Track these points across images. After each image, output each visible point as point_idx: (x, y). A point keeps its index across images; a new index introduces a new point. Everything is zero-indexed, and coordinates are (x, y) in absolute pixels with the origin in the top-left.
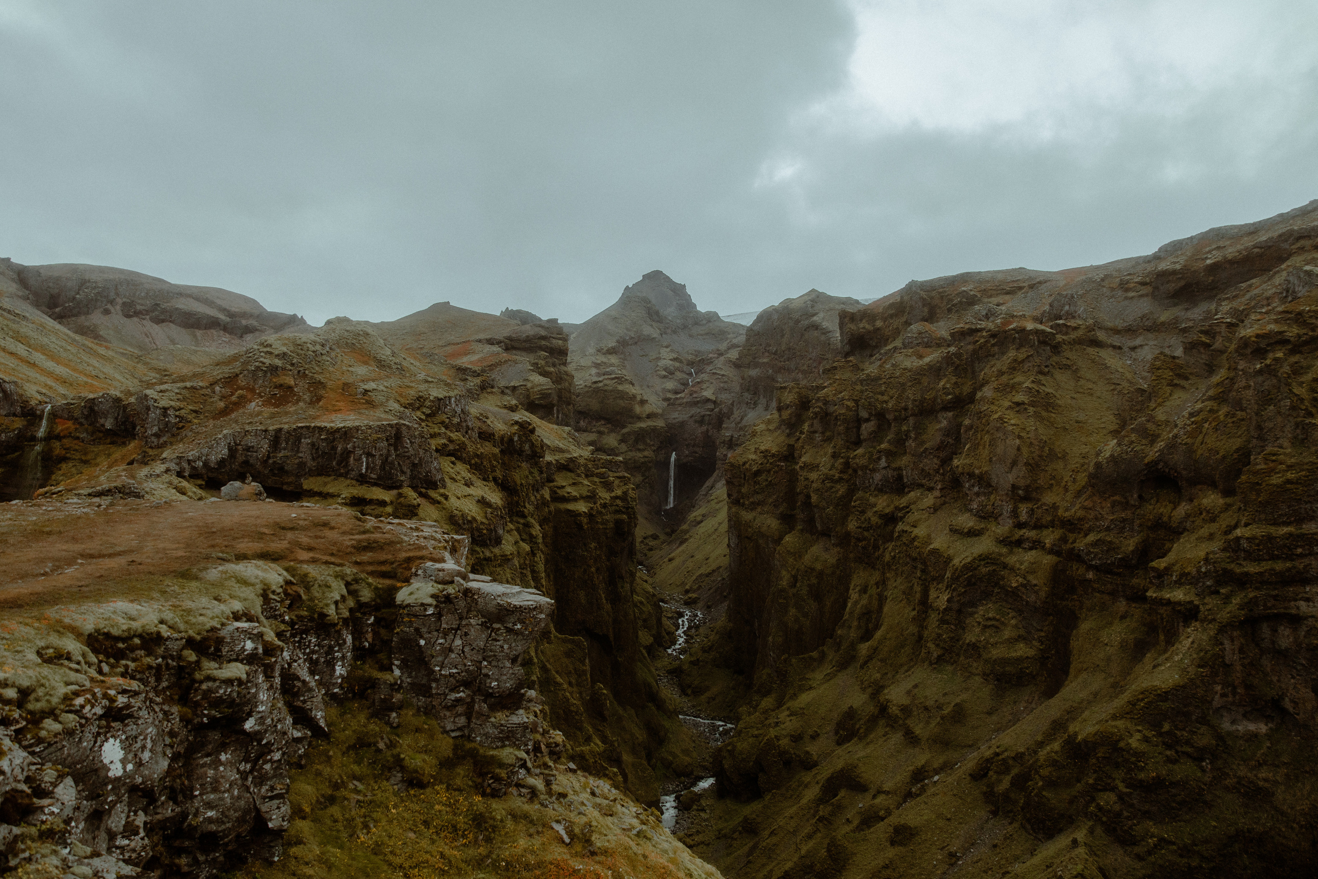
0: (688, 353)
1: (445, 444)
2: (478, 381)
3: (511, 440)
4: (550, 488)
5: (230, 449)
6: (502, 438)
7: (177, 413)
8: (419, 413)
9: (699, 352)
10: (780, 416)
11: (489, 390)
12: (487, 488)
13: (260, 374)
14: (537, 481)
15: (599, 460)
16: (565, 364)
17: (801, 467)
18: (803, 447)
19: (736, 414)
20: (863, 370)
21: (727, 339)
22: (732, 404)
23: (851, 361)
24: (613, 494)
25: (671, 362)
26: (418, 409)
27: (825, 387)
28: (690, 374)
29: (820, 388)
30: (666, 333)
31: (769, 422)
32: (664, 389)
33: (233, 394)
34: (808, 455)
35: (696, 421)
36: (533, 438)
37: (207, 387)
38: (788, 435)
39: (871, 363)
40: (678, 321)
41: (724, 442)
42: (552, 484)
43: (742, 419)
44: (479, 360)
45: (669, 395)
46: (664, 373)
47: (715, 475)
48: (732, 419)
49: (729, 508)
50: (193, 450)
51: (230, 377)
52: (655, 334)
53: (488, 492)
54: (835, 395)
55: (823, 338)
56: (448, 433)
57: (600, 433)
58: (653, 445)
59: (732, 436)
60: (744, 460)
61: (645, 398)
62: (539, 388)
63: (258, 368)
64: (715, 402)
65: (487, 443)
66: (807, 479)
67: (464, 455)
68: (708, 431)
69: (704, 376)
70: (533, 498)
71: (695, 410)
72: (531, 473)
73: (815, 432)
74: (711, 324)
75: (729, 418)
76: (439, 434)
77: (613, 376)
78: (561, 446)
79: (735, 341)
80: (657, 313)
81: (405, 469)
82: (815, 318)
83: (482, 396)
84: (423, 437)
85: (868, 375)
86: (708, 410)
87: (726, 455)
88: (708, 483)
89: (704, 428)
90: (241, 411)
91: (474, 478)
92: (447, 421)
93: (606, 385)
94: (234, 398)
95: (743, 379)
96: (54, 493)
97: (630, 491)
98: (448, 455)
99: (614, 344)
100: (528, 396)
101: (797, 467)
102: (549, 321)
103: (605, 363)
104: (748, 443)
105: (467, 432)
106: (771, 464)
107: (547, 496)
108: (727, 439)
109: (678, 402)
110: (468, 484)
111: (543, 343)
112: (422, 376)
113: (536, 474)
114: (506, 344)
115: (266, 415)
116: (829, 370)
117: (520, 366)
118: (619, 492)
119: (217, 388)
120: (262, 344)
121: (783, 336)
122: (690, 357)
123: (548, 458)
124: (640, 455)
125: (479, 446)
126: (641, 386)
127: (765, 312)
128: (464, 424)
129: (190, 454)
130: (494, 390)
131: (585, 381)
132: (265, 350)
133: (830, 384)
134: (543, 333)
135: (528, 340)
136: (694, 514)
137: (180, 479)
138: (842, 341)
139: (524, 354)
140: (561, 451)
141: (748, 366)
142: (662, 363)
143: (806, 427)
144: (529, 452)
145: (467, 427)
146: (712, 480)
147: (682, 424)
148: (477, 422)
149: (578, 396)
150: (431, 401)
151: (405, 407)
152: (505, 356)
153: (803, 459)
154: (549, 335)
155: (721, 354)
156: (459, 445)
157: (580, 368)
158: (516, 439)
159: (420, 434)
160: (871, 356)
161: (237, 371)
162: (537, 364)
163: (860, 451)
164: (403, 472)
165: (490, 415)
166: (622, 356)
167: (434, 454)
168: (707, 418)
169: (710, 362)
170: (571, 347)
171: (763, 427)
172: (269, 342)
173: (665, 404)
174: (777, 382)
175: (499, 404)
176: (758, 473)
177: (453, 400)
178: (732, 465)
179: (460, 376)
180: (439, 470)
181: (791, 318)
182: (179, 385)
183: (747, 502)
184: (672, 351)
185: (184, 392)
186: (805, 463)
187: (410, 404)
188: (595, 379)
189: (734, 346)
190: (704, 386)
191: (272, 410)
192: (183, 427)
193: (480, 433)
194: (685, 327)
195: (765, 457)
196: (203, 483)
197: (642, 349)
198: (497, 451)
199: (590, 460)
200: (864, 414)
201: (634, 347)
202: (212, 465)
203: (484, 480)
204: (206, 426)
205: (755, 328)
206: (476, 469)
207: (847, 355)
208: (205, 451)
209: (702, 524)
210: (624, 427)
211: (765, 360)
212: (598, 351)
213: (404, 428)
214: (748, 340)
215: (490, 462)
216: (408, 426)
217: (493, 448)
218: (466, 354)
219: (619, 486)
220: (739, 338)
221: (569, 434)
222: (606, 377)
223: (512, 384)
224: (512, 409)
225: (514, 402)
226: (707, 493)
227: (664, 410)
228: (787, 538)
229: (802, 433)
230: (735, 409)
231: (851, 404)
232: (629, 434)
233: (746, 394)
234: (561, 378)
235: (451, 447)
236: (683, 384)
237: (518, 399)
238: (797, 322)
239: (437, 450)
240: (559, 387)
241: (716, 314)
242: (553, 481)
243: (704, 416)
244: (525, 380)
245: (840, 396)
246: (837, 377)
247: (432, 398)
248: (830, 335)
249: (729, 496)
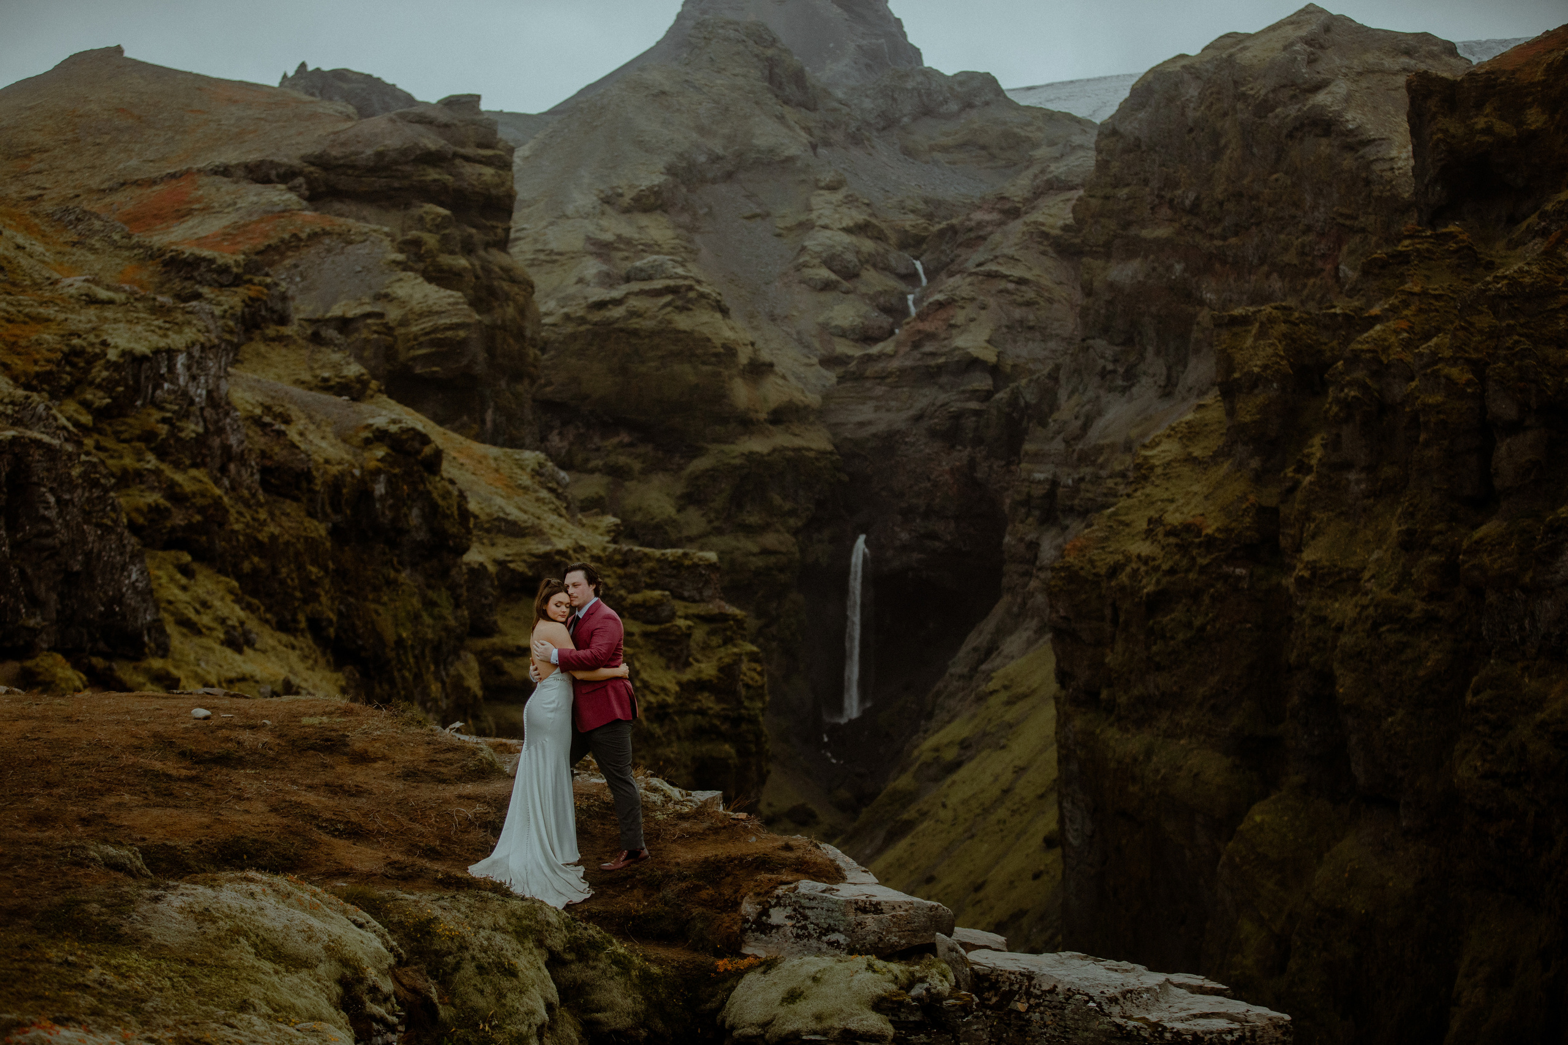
0: (902, 207)
1: (155, 509)
2: (233, 300)
3: (364, 493)
4: (482, 657)
6: (336, 485)
8: (71, 407)
9: (939, 204)
10: (1231, 413)
11: (271, 331)
12: (294, 657)
14: (446, 629)
15: (639, 560)
16: (503, 244)
17: (1300, 580)
18: (1306, 516)
19: (1067, 408)
20: (1490, 266)
21: (1031, 162)
22: (1054, 376)
23: (1452, 236)
24: (688, 676)
25: (847, 239)
26: (69, 392)
27: (1376, 319)
28: (911, 277)
29: (1358, 322)
30: (827, 143)
31: (1191, 433)
32: (824, 326)
34: (1323, 541)
35: (933, 434)
36: (435, 486)
38: (1259, 479)
39: (1513, 245)
40: (868, 104)
41: (1027, 502)
42: (483, 643)
43: (1085, 427)
44: (229, 235)
45: (843, 347)
46: (825, 273)
47: (999, 609)
48: (1053, 426)
49: (1063, 721)
52: (794, 145)
53: (300, 667)
54: (1407, 345)
55: (1348, 162)
56: (168, 471)
57: (618, 474)
58: (792, 513)
59: (1054, 483)
60: (1111, 559)
61: (765, 356)
62: (427, 324)
64: (994, 370)
65: (289, 506)
66: (1323, 620)
67: (220, 545)
68: (972, 464)
69: (956, 284)
70: (435, 688)
71: (927, 397)
72: (429, 604)
73: (1348, 466)
74: (974, 113)
75: (1043, 424)
76: (139, 476)
77: (658, 284)
78: (515, 514)
79: (1058, 169)
80: (799, 77)
81: (42, 590)
82: (1321, 98)
83: (247, 350)
84: (95, 484)
85: (1513, 282)
86: (974, 394)
87: (1034, 546)
88: (975, 640)
89: (961, 455)
91: (252, 624)
92: (163, 430)
93: (633, 314)
95: (1088, 291)
97: (744, 667)
98: (167, 546)
99: (658, 179)
100: (390, 353)
101: (1289, 582)
102: (452, 103)
103: (629, 242)
104: (1123, 503)
105: (224, 469)
106: (1203, 570)
107: (473, 683)
108: (1038, 491)
109: (872, 369)
110: (238, 641)
111: (433, 174)
112: (75, 283)
113: (447, 612)
114: (310, 182)
116: (1383, 265)
117: (363, 250)
118: (707, 669)
121: (1216, 155)
122: (909, 222)
123: (475, 556)
124: (749, 545)
125: (263, 515)
126: (751, 316)
127: (1158, 74)
128: (216, 442)
130: (287, 330)
131: (564, 301)
133: (1394, 309)
134: (431, 142)
135: (382, 164)
136: (932, 741)
138: (1418, 172)
139: (367, 211)
140: (514, 530)
141: (1106, 252)
142: (816, 241)
143: (1316, 449)
144: (421, 536)
145: (226, 448)
146: (989, 625)
147: (889, 442)
148: (254, 433)
149: (543, 350)
150: (110, 365)
151: (27, 387)
152: (309, 219)
153: (1308, 555)
154: (451, 148)
155: (1014, 213)
156: (201, 510)
157: (552, 258)
158: (380, 489)
159: (84, 475)
160: (1513, 220)
162: (417, 243)
163: (1489, 529)
164: (35, 603)
165: (294, 412)
166: (685, 218)
167: (132, 541)
168: (970, 422)
169: (975, 237)
170: (523, 191)
171: (1169, 449)
173: (831, 377)
174: (1201, 303)
175: (306, 376)
176: (1158, 602)
177: (181, 360)
178: (1072, 576)
179: (177, 285)
180: (148, 594)
181: (1243, 97)
183: (1123, 699)
184: (851, 200)
186: (1312, 566)
187: (45, 378)
188: (599, 294)
189: (1055, 186)
190: (960, 317)
193: (264, 471)
194: (888, 123)
195: (1183, 548)
197: (750, 196)
198: (319, 529)
199: (607, 561)
200: (1503, 408)
201: (722, 188)
203: (283, 626)
205: (1128, 128)
206: (254, 593)
207: (1436, 216)
209: (963, 773)
210: (696, 452)
211: (1162, 232)
212: (607, 201)
213: (37, 455)
214: (1102, 166)
215: (301, 567)
216: (48, 448)
217: (309, 523)
218: (182, 215)
219: (705, 647)
220: (1072, 161)
221: (537, 473)
222: (635, 286)
223: (336, 311)
224: (355, 391)
225: (354, 370)
226: (974, 669)
227: (827, 397)
228: (1258, 815)
229: (1303, 468)
230: (1062, 394)
231: (1459, 374)
232: (713, 475)
233: (1100, 344)
234: (492, 292)
235: (178, 519)
236: (887, 310)
237: (360, 359)
238: (1264, 107)
239: (133, 527)
240: (486, 319)
241: (989, 81)
242: (489, 631)
243: (957, 416)
244: (378, 297)
245: (1424, 348)
246: (1408, 286)
247: (112, 355)
248: (1370, 152)
249: (1063, 677)
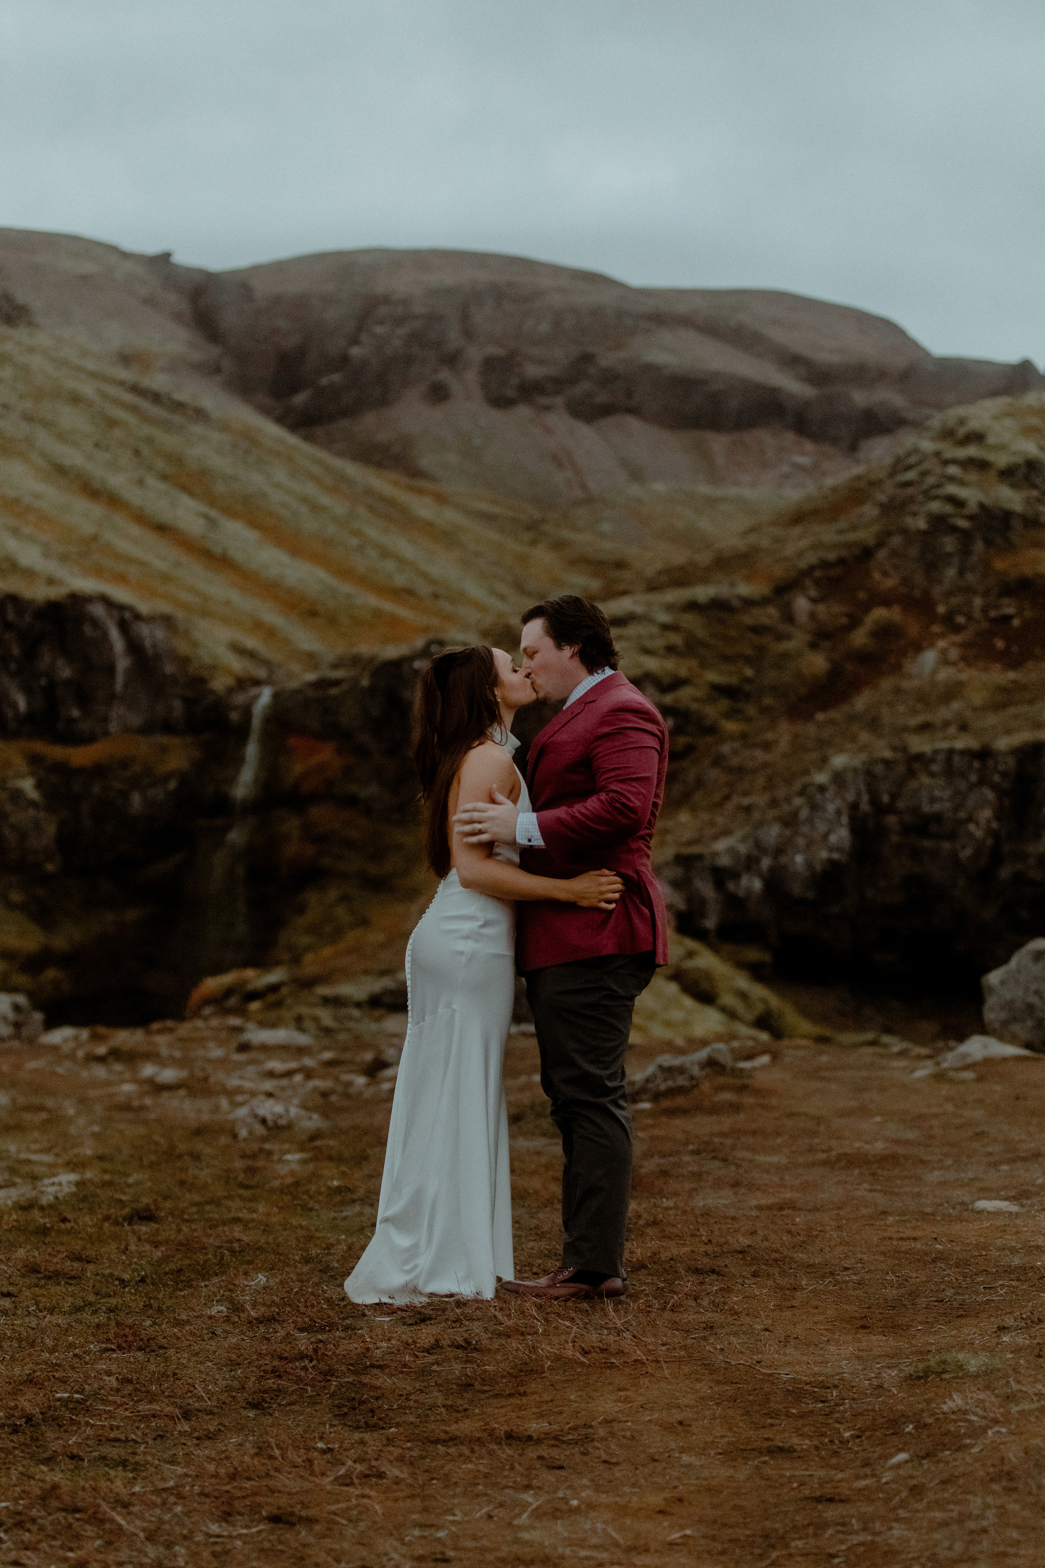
5: (858, 827)
7: (668, 699)
13: (949, 544)
33: (854, 622)
37: (764, 601)
50: (726, 832)
51: (841, 561)
63: (939, 523)
90: (886, 684)
94: (860, 638)
96: (254, 996)
115: (977, 698)
119: (801, 604)
120: (947, 434)
129: (721, 845)
132: (964, 453)
137: (690, 944)
161: (866, 536)
172: (974, 425)
182: (673, 596)
185: (691, 622)
191: (1000, 676)
192: (689, 749)
196: (766, 957)
202: (797, 890)
204: (767, 746)
208: (772, 833)
